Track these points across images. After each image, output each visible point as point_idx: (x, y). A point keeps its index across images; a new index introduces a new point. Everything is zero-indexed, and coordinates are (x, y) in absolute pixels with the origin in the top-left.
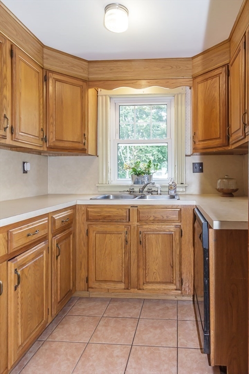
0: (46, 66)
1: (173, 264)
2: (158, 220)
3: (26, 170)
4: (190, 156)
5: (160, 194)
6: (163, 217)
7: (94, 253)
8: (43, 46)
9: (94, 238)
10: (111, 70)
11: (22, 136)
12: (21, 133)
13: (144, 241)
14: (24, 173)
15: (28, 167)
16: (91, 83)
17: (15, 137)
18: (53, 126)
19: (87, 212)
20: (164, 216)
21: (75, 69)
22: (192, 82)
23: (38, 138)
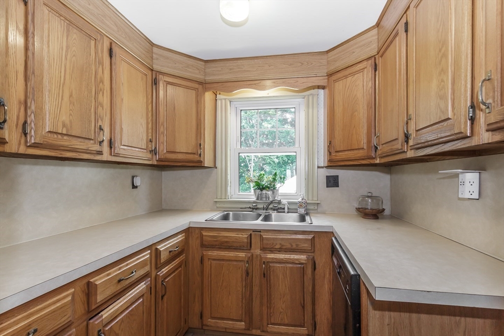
0: (156, 67)
1: (304, 303)
2: (286, 249)
3: (135, 185)
4: (322, 167)
5: (288, 212)
6: (292, 246)
7: (209, 284)
8: (152, 44)
9: (210, 267)
10: (231, 69)
11: (124, 149)
12: (122, 147)
13: (268, 274)
14: (133, 188)
15: (137, 182)
16: (208, 86)
17: (114, 151)
18: (164, 136)
19: (202, 236)
20: (293, 244)
21: (190, 70)
22: (326, 81)
23: (145, 151)
